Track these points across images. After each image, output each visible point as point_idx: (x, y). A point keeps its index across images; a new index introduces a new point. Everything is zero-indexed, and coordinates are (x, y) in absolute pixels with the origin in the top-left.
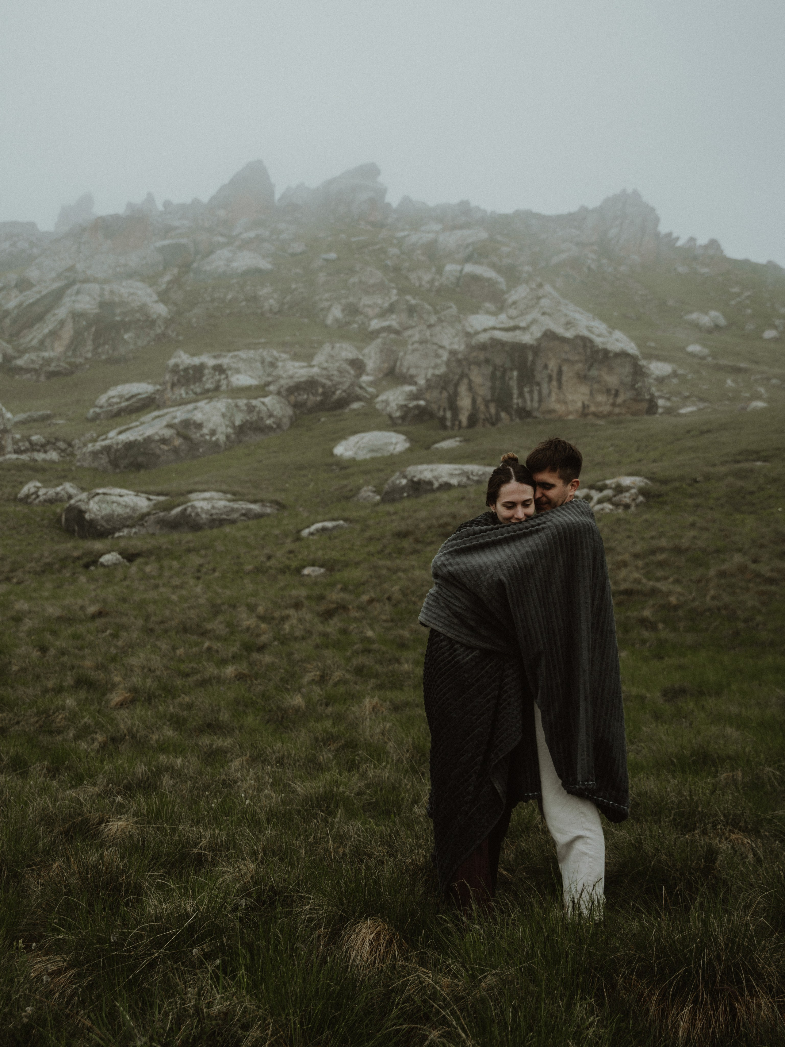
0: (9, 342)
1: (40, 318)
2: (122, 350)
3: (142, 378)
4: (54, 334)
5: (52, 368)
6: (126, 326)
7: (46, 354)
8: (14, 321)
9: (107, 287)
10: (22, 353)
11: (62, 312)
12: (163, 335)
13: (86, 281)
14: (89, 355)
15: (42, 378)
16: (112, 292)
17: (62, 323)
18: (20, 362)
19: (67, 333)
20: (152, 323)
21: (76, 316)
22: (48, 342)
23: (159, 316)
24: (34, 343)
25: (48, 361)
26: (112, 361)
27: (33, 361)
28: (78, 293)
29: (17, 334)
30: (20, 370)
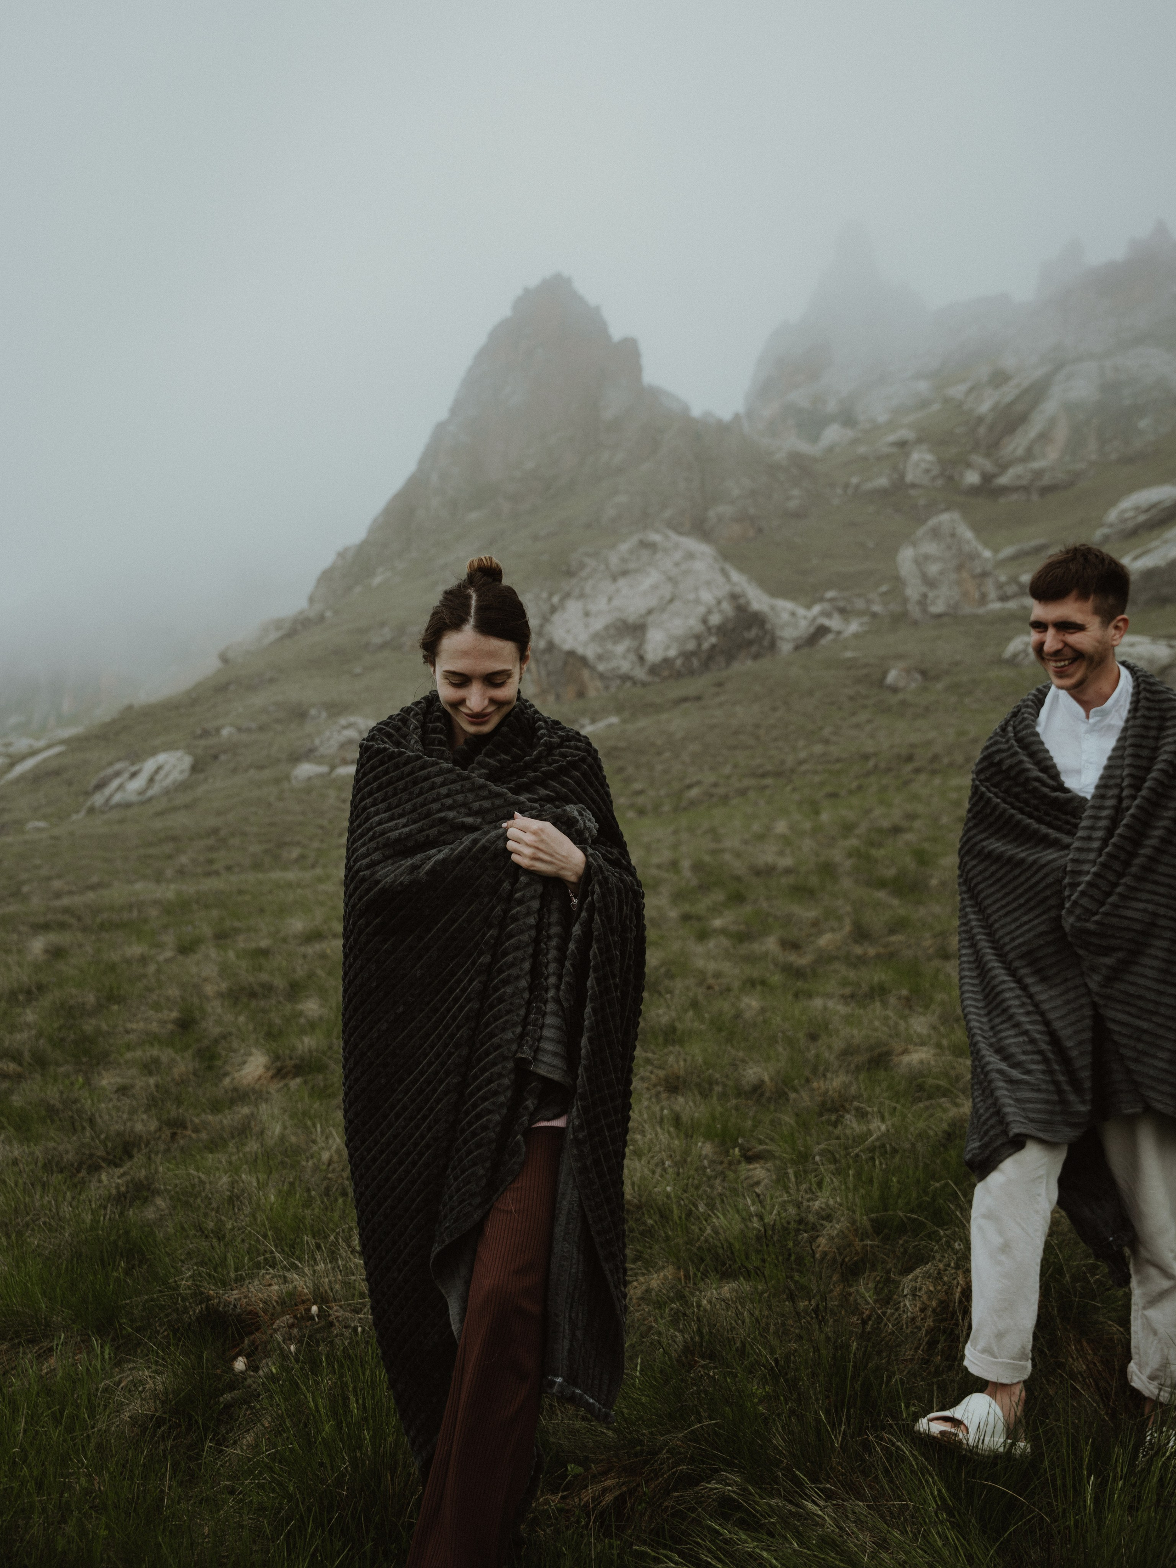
0: (988, 455)
1: (1023, 419)
2: (1136, 445)
3: (1166, 479)
4: (1044, 437)
5: (1046, 480)
6: (1139, 411)
7: (1036, 465)
8: (991, 428)
9: (1108, 364)
10: (1004, 467)
11: (1050, 407)
13: (1078, 360)
14: (1093, 457)
15: (1034, 497)
16: (1116, 368)
17: (1053, 421)
18: (1004, 480)
19: (1061, 434)
21: (1070, 408)
22: (1036, 448)
24: (1020, 452)
25: (1039, 474)
26: (1126, 460)
27: (1019, 477)
28: (1070, 376)
29: (994, 445)
30: (1004, 490)
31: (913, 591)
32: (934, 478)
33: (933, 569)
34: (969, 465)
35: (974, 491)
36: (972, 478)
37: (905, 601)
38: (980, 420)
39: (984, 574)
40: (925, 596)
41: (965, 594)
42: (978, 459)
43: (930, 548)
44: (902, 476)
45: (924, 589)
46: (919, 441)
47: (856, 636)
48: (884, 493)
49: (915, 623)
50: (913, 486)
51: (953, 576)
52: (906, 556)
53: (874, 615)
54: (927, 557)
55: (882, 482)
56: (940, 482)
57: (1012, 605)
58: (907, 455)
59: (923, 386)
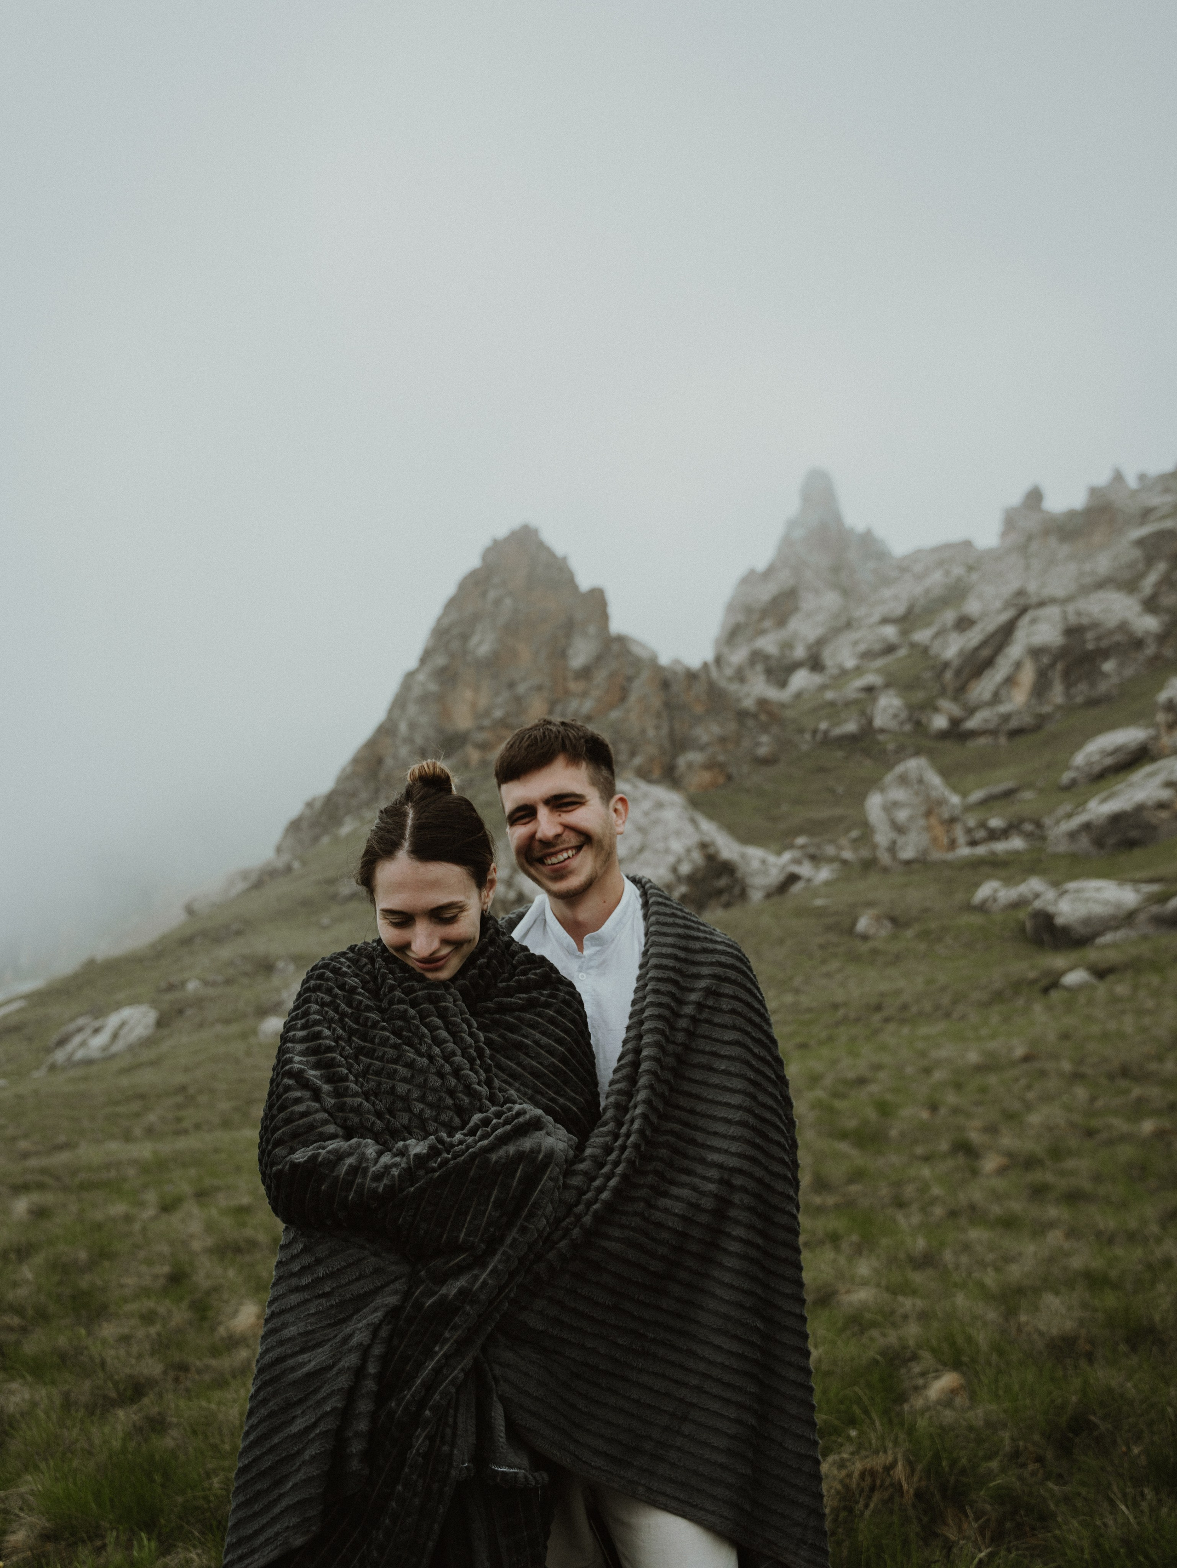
0: (955, 699)
1: (989, 663)
2: (1103, 687)
3: (1132, 720)
4: (1010, 681)
5: (1014, 724)
6: (1104, 654)
7: (1003, 709)
8: (958, 673)
9: (1071, 608)
10: (971, 711)
11: (1015, 650)
12: (1157, 657)
13: (1042, 604)
14: (1060, 701)
15: (1003, 740)
16: (1079, 614)
17: (1018, 665)
18: (972, 724)
19: (1027, 676)
20: (1138, 644)
21: (1035, 652)
22: (1003, 692)
23: (1147, 632)
24: (987, 696)
25: (1006, 718)
26: (1092, 703)
27: (986, 721)
28: (1034, 621)
29: (960, 691)
30: (973, 734)
31: (882, 837)
32: (902, 723)
33: (902, 815)
34: (936, 710)
35: (943, 735)
36: (940, 722)
37: (875, 847)
38: (946, 665)
39: (953, 820)
40: (894, 842)
41: (935, 840)
42: (946, 704)
43: (898, 794)
44: (870, 722)
45: (893, 835)
46: (887, 685)
47: (827, 883)
48: (852, 740)
49: (885, 870)
50: (882, 731)
51: (922, 822)
52: (874, 803)
53: (845, 862)
54: (896, 804)
55: (851, 727)
56: (908, 727)
57: (981, 850)
58: (874, 700)
59: (890, 632)
